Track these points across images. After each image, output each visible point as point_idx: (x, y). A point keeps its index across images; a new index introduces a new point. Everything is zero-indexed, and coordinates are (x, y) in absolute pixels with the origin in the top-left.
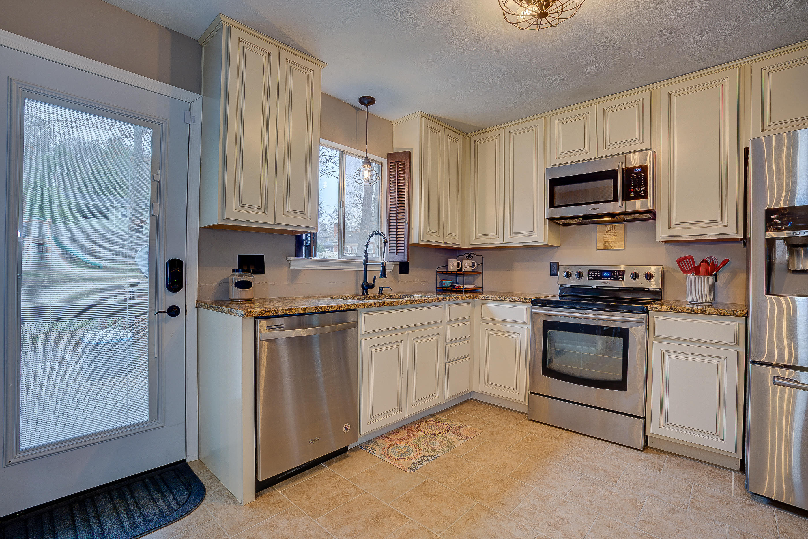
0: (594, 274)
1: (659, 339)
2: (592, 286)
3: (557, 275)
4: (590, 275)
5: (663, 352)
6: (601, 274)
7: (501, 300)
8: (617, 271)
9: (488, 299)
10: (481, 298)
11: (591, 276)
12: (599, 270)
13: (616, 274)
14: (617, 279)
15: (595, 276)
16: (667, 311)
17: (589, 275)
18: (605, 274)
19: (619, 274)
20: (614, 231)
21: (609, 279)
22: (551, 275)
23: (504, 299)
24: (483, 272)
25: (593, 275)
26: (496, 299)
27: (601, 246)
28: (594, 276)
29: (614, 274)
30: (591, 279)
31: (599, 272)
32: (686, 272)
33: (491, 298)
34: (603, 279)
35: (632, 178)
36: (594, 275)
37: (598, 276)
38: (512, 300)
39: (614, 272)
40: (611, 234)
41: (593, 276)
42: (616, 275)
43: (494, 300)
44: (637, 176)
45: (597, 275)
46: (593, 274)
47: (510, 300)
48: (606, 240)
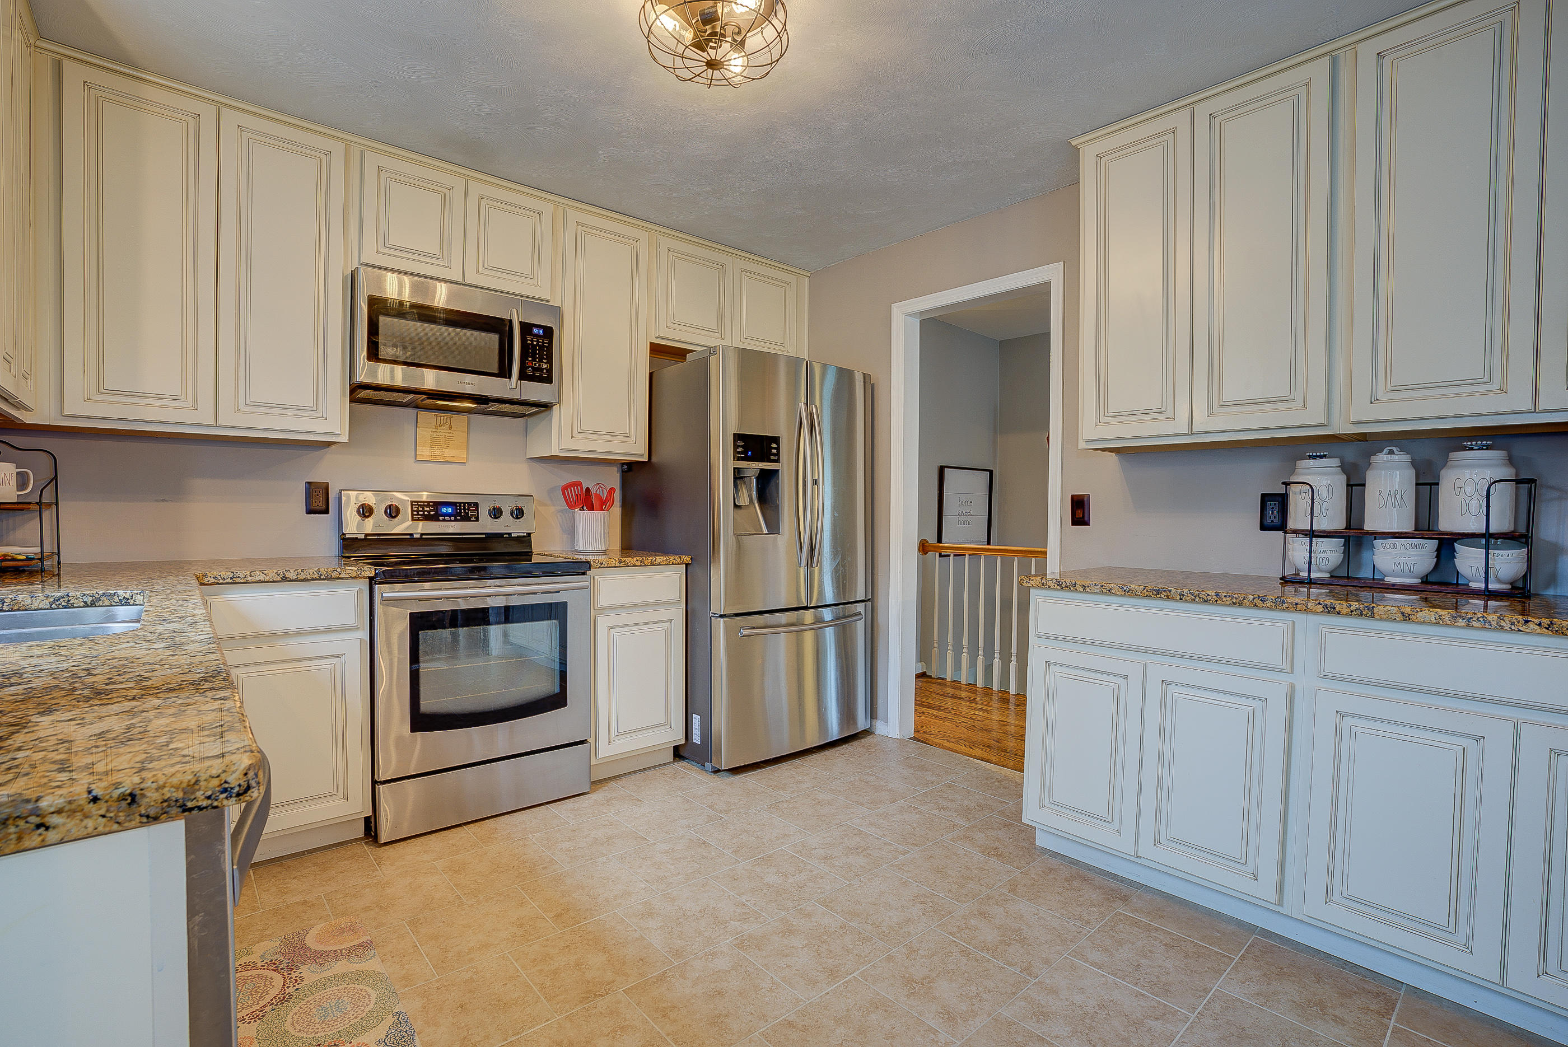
0: (423, 508)
1: (603, 611)
2: (411, 535)
3: (326, 511)
4: (415, 511)
5: (609, 629)
6: (436, 510)
7: (285, 579)
8: (464, 503)
9: (238, 580)
10: (212, 580)
11: (418, 514)
12: (431, 502)
13: (465, 509)
14: (466, 518)
15: (426, 513)
17: (412, 511)
18: (444, 510)
19: (469, 510)
20: (450, 428)
21: (453, 518)
22: (309, 512)
23: (295, 578)
24: (57, 504)
25: (421, 511)
26: (267, 578)
27: (424, 452)
28: (424, 513)
29: (460, 509)
30: (418, 520)
31: (432, 506)
32: (572, 506)
33: (249, 579)
34: (441, 518)
35: (529, 342)
36: (424, 511)
37: (432, 513)
38: (322, 577)
39: (460, 506)
40: (444, 431)
41: (420, 513)
42: (464, 511)
43: (260, 582)
44: (538, 342)
45: (429, 512)
46: (420, 509)
47: (316, 576)
48: (435, 443)
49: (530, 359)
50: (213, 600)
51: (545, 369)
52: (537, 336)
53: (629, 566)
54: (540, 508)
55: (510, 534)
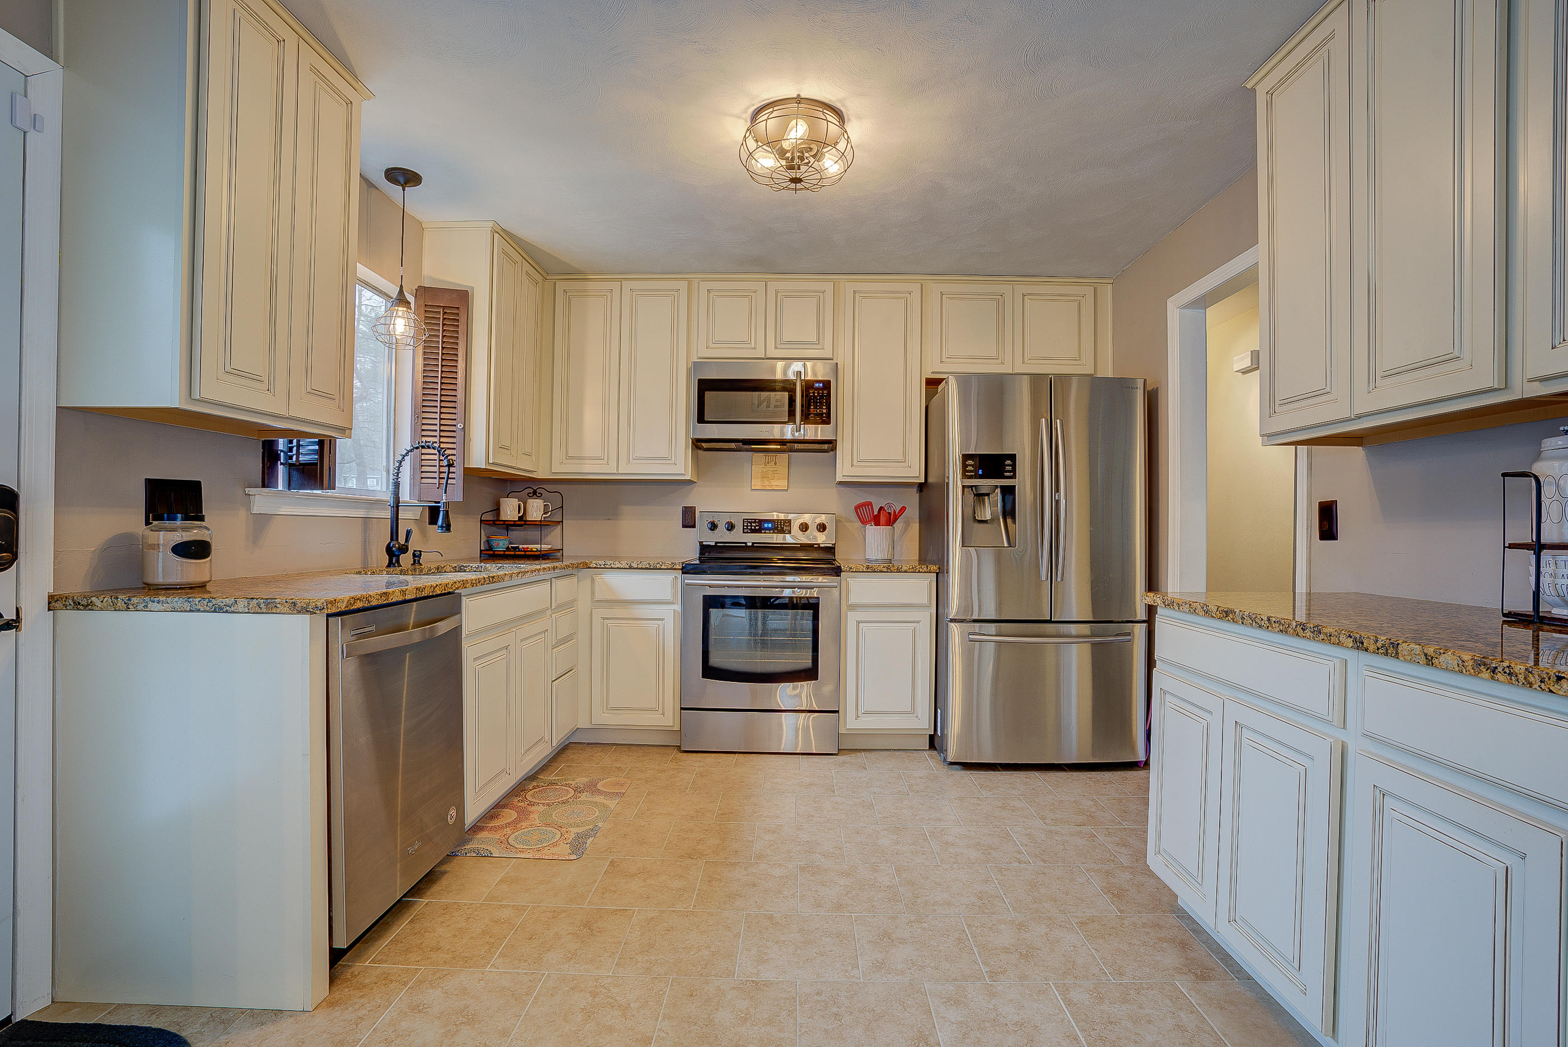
0: (751, 524)
1: (853, 607)
2: (746, 543)
3: (694, 526)
4: (745, 526)
5: (858, 623)
6: (760, 525)
7: (631, 568)
8: (781, 520)
9: (607, 566)
10: (595, 566)
11: (747, 528)
12: (757, 519)
13: (781, 525)
14: (782, 531)
15: (753, 528)
16: (863, 572)
17: (744, 526)
18: (766, 525)
19: (784, 525)
20: (775, 464)
21: (771, 531)
22: (684, 526)
23: (636, 566)
24: (562, 522)
25: (749, 526)
26: (622, 566)
27: (757, 484)
28: (751, 528)
29: (778, 525)
30: (747, 532)
31: (757, 522)
32: (864, 522)
33: (613, 566)
34: (763, 531)
35: (811, 394)
36: (751, 526)
37: (757, 528)
38: (651, 567)
39: (778, 522)
40: (771, 467)
41: (749, 527)
42: (781, 527)
43: (618, 568)
44: (818, 393)
45: (755, 527)
46: (749, 524)
47: (648, 566)
48: (764, 476)
49: (812, 407)
50: (597, 578)
51: (825, 413)
52: (818, 389)
53: (876, 572)
54: (846, 524)
55: (819, 544)
